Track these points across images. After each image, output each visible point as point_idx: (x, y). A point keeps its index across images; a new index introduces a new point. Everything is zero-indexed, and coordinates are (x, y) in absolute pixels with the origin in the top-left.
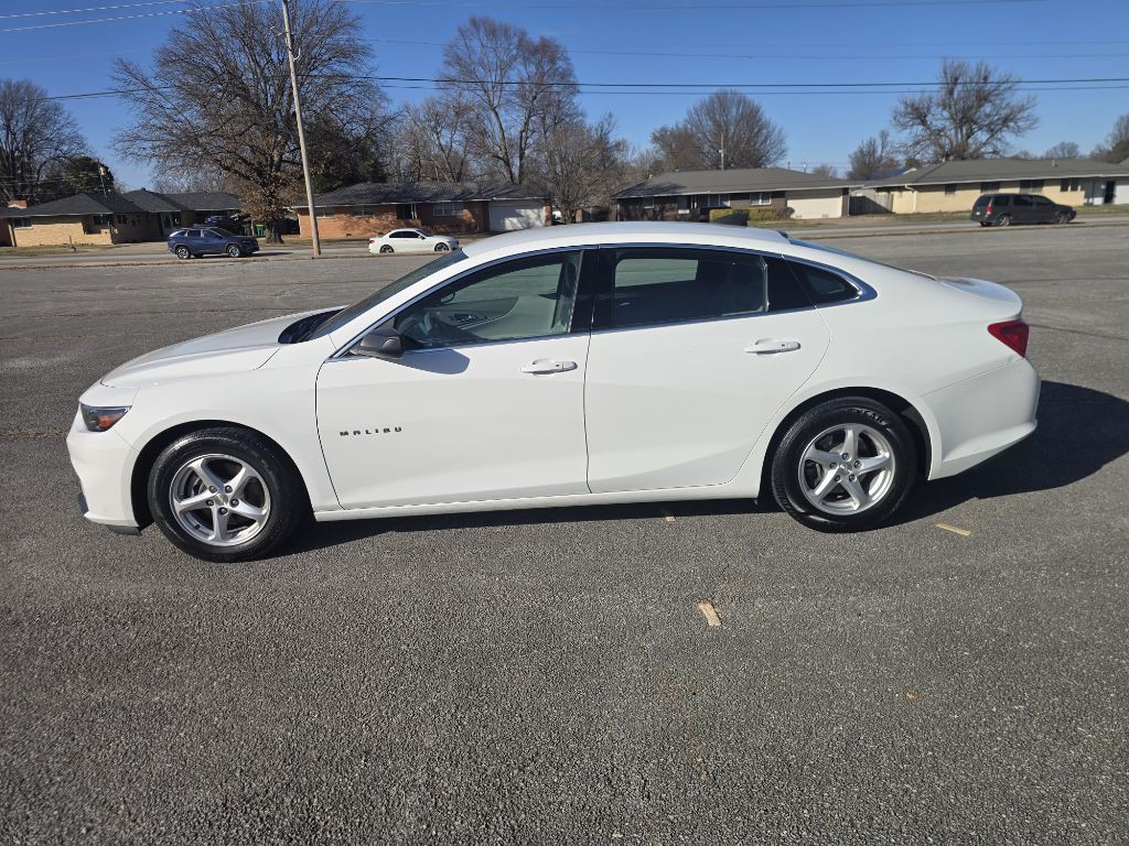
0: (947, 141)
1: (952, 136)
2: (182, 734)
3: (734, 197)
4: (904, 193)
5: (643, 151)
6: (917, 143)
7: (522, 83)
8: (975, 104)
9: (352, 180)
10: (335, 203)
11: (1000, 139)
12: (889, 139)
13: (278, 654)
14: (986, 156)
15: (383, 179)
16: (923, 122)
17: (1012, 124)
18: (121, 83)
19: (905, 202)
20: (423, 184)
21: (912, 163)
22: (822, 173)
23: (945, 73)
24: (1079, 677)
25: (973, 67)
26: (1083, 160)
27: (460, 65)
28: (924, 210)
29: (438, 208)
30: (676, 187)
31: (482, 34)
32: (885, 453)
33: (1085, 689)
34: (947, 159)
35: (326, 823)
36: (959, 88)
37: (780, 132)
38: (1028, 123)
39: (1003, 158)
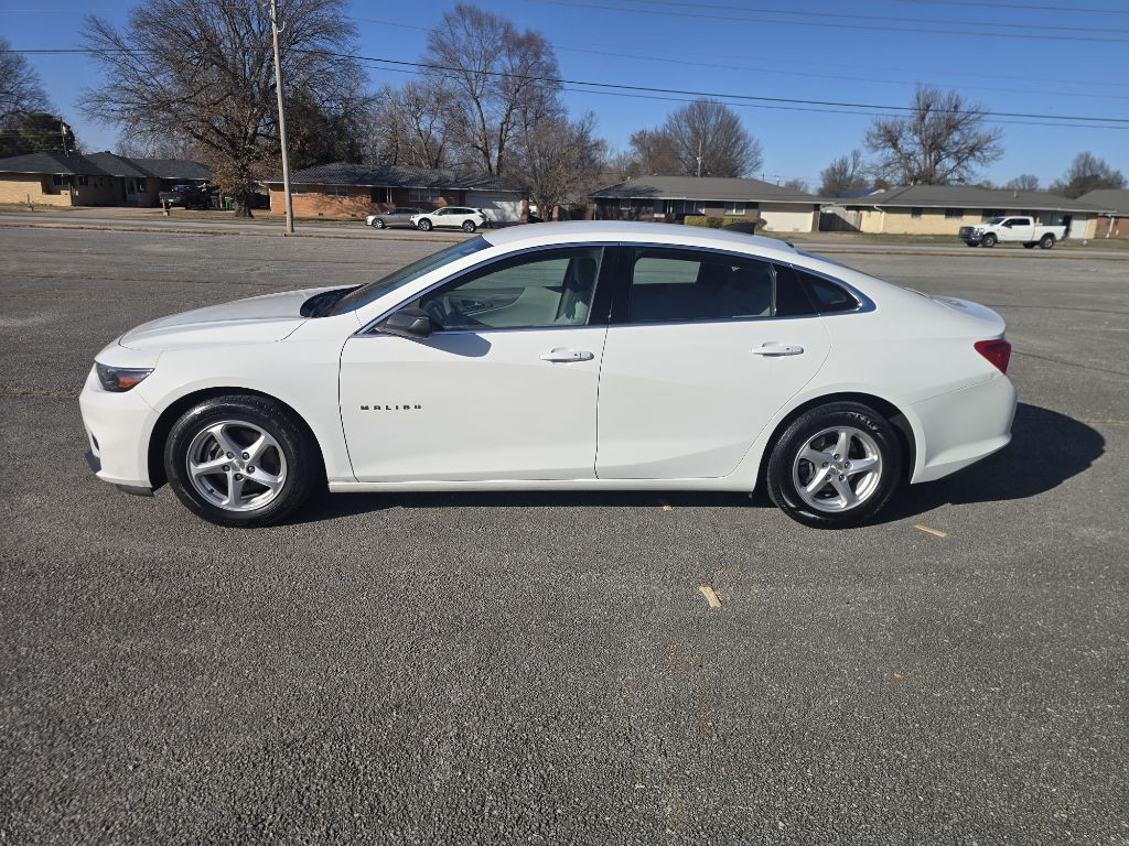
0: (916, 166)
1: (921, 161)
2: (216, 684)
3: (709, 204)
4: (873, 213)
5: (621, 152)
6: (888, 165)
7: (506, 75)
8: (945, 133)
9: (327, 159)
10: (308, 181)
11: (965, 167)
12: (860, 159)
13: (300, 615)
14: (951, 183)
15: (359, 160)
16: (895, 145)
17: (978, 154)
18: (92, 42)
19: (873, 222)
20: (400, 169)
21: (880, 184)
22: (793, 187)
23: (918, 100)
24: (1047, 665)
25: (944, 94)
26: (1042, 193)
27: (444, 51)
28: (890, 231)
29: (413, 193)
30: (653, 191)
31: (467, 22)
32: (873, 456)
33: (1053, 676)
34: (915, 184)
35: (366, 767)
36: (930, 115)
37: (756, 144)
38: (993, 153)
39: (968, 186)
